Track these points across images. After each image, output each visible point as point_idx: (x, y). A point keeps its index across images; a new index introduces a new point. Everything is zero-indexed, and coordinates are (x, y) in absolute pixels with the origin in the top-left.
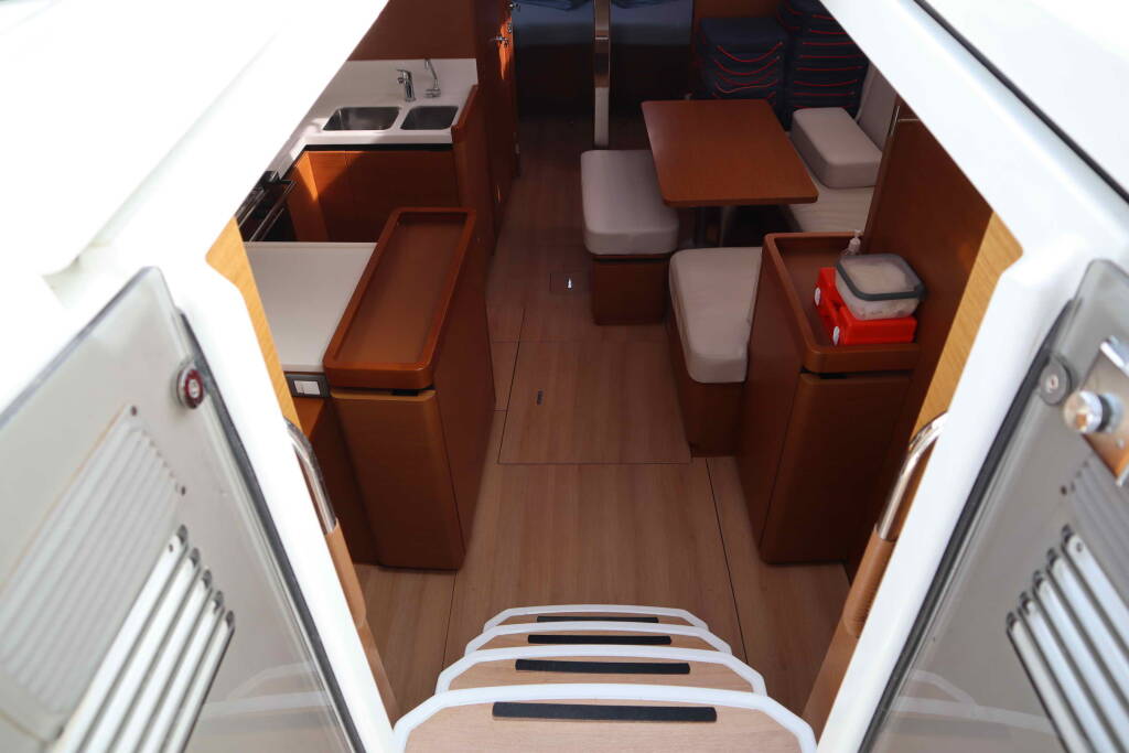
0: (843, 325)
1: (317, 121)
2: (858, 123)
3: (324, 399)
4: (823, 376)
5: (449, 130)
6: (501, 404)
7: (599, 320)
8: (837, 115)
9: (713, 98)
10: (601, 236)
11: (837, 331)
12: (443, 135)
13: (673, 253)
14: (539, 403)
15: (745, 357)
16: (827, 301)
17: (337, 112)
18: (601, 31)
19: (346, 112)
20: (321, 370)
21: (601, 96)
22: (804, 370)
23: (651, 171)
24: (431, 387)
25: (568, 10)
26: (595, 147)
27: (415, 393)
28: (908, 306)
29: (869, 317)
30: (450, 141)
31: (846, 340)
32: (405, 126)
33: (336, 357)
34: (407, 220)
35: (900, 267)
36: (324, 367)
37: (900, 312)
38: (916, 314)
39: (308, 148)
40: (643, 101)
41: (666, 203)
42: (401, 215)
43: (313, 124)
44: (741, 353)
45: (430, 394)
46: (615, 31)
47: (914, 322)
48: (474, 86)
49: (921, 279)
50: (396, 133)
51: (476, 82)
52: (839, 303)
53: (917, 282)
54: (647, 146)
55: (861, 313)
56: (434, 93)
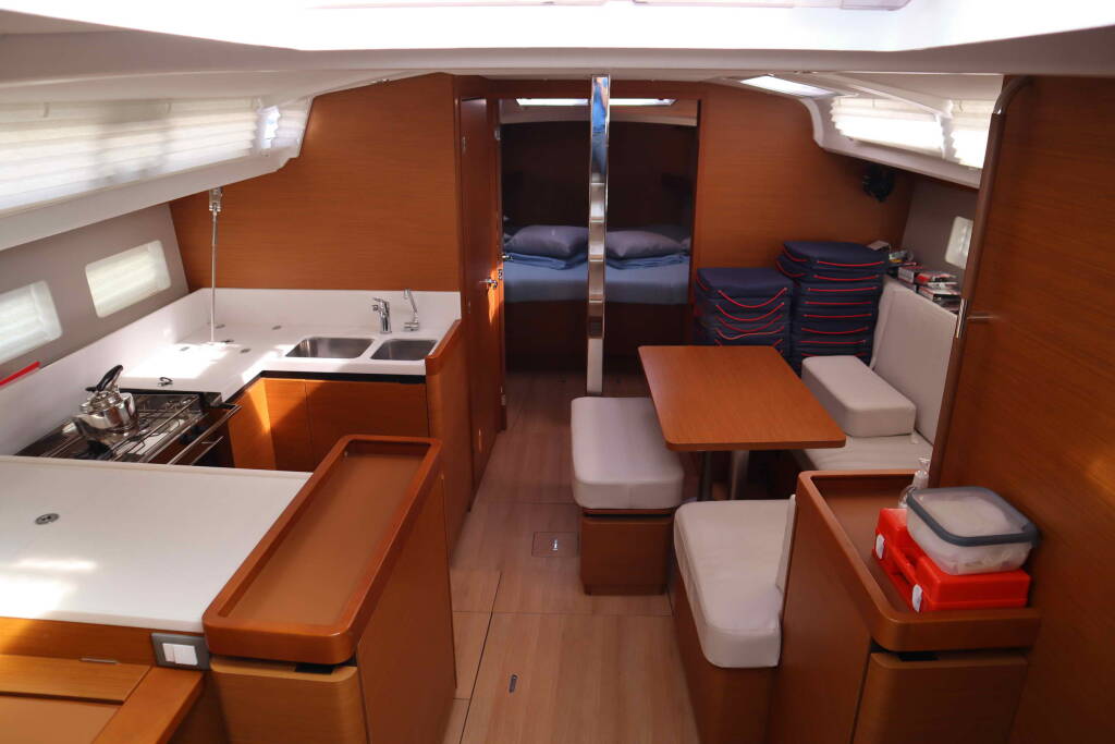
0: (926, 582)
1: (280, 347)
2: (873, 369)
3: (202, 671)
4: (904, 656)
5: (422, 363)
6: (463, 690)
7: (589, 589)
8: (850, 363)
9: (715, 344)
10: (593, 487)
11: (917, 591)
12: (416, 367)
13: (679, 507)
14: (511, 691)
15: (778, 632)
16: (894, 549)
17: (304, 341)
18: (595, 296)
19: (315, 343)
20: (199, 629)
21: (595, 347)
22: (876, 647)
23: (653, 418)
24: (351, 662)
25: (562, 269)
26: (587, 394)
27: (328, 669)
28: (1016, 554)
29: (962, 570)
30: (423, 372)
31: (933, 603)
32: (376, 356)
33: (223, 613)
34: (357, 449)
35: (995, 503)
36: (205, 627)
37: (1005, 564)
38: (1027, 566)
39: (264, 374)
40: (639, 345)
41: (670, 446)
42: (352, 442)
43: (277, 350)
44: (773, 626)
45: (351, 671)
46: (610, 289)
47: (1026, 578)
48: (456, 321)
49: (1028, 517)
50: (365, 363)
51: (459, 317)
52: (913, 551)
53: (1025, 521)
54: (646, 393)
55: (951, 565)
56: (411, 328)
